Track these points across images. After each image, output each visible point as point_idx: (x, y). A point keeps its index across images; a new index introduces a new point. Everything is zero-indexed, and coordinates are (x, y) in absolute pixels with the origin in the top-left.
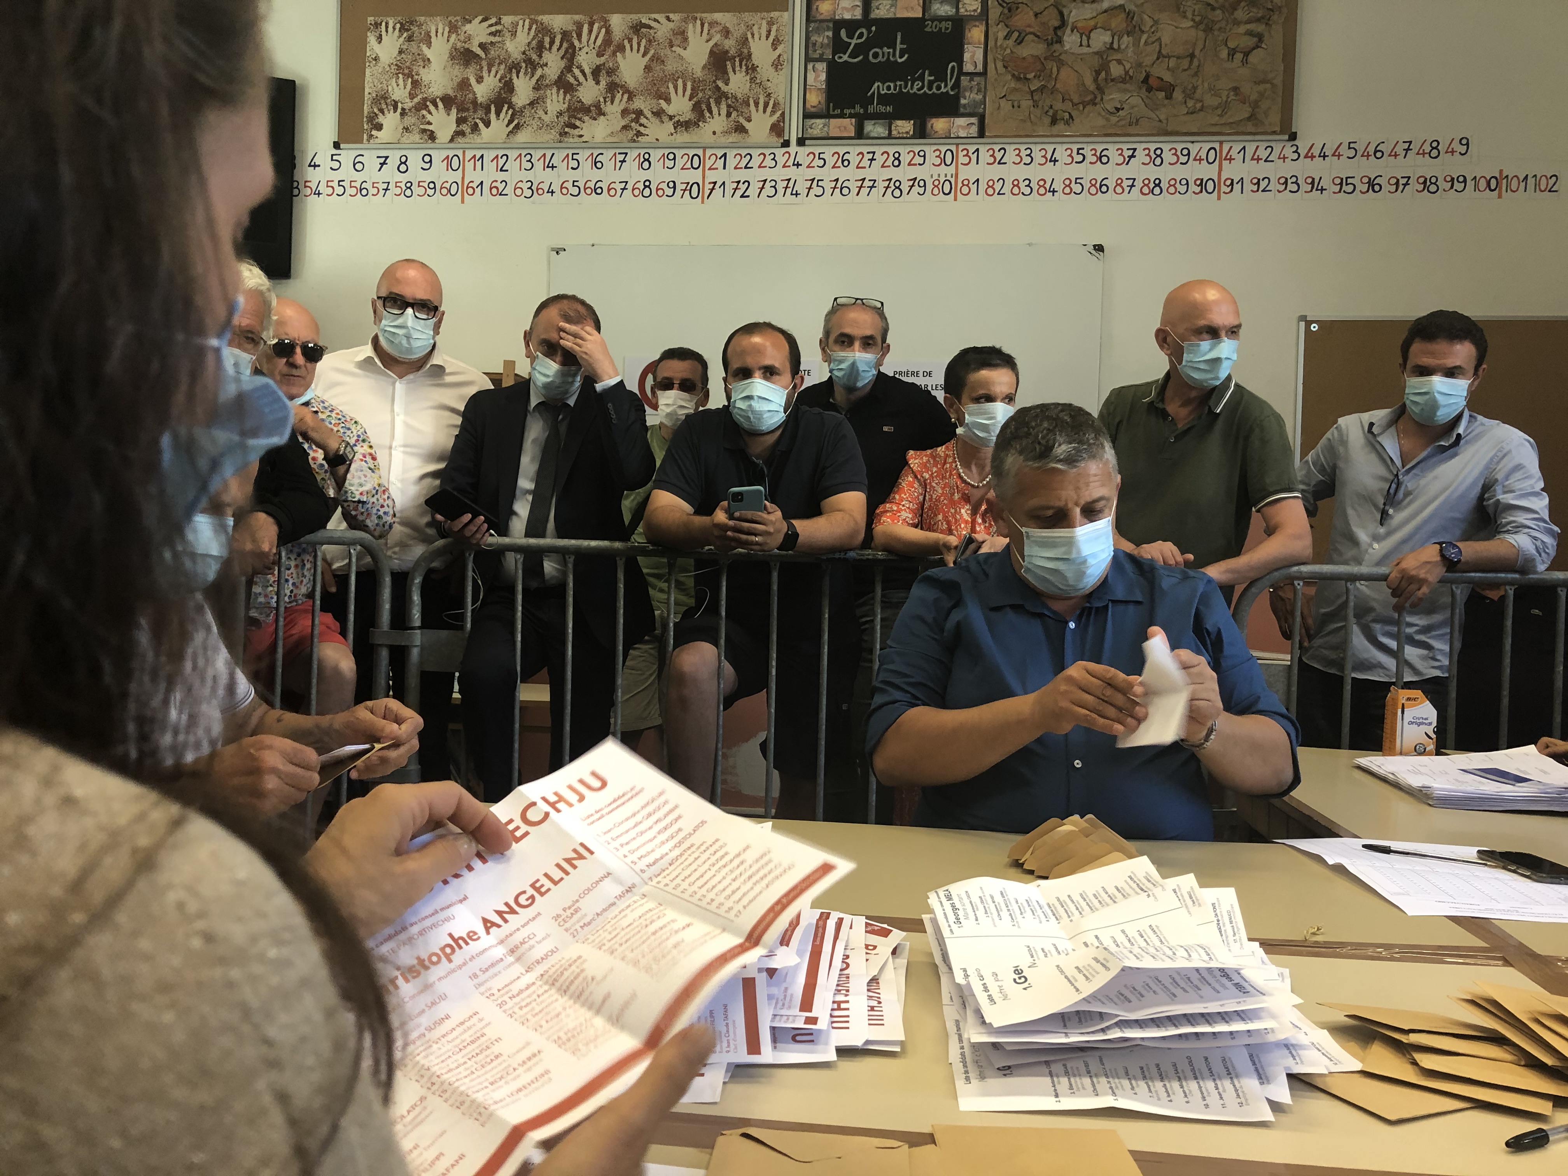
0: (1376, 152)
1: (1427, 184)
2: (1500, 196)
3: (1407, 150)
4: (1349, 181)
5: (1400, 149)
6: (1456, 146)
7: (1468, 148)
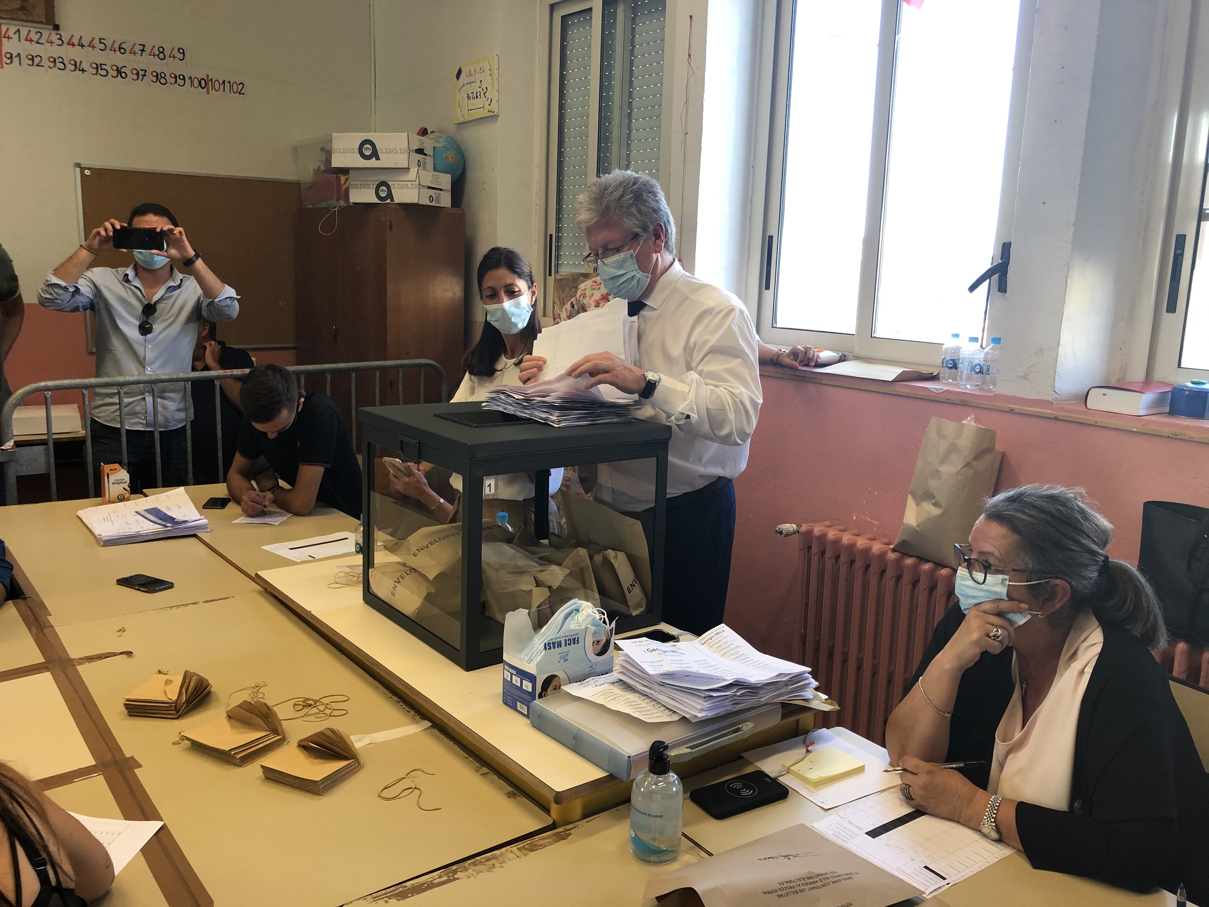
0: (120, 48)
1: (158, 77)
2: (208, 93)
3: (143, 50)
4: (103, 67)
5: (137, 49)
6: (175, 52)
7: (184, 55)
